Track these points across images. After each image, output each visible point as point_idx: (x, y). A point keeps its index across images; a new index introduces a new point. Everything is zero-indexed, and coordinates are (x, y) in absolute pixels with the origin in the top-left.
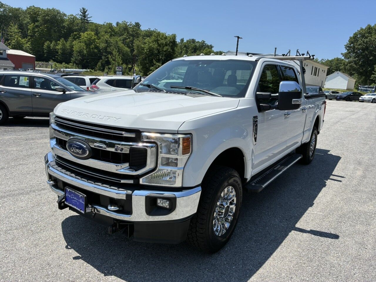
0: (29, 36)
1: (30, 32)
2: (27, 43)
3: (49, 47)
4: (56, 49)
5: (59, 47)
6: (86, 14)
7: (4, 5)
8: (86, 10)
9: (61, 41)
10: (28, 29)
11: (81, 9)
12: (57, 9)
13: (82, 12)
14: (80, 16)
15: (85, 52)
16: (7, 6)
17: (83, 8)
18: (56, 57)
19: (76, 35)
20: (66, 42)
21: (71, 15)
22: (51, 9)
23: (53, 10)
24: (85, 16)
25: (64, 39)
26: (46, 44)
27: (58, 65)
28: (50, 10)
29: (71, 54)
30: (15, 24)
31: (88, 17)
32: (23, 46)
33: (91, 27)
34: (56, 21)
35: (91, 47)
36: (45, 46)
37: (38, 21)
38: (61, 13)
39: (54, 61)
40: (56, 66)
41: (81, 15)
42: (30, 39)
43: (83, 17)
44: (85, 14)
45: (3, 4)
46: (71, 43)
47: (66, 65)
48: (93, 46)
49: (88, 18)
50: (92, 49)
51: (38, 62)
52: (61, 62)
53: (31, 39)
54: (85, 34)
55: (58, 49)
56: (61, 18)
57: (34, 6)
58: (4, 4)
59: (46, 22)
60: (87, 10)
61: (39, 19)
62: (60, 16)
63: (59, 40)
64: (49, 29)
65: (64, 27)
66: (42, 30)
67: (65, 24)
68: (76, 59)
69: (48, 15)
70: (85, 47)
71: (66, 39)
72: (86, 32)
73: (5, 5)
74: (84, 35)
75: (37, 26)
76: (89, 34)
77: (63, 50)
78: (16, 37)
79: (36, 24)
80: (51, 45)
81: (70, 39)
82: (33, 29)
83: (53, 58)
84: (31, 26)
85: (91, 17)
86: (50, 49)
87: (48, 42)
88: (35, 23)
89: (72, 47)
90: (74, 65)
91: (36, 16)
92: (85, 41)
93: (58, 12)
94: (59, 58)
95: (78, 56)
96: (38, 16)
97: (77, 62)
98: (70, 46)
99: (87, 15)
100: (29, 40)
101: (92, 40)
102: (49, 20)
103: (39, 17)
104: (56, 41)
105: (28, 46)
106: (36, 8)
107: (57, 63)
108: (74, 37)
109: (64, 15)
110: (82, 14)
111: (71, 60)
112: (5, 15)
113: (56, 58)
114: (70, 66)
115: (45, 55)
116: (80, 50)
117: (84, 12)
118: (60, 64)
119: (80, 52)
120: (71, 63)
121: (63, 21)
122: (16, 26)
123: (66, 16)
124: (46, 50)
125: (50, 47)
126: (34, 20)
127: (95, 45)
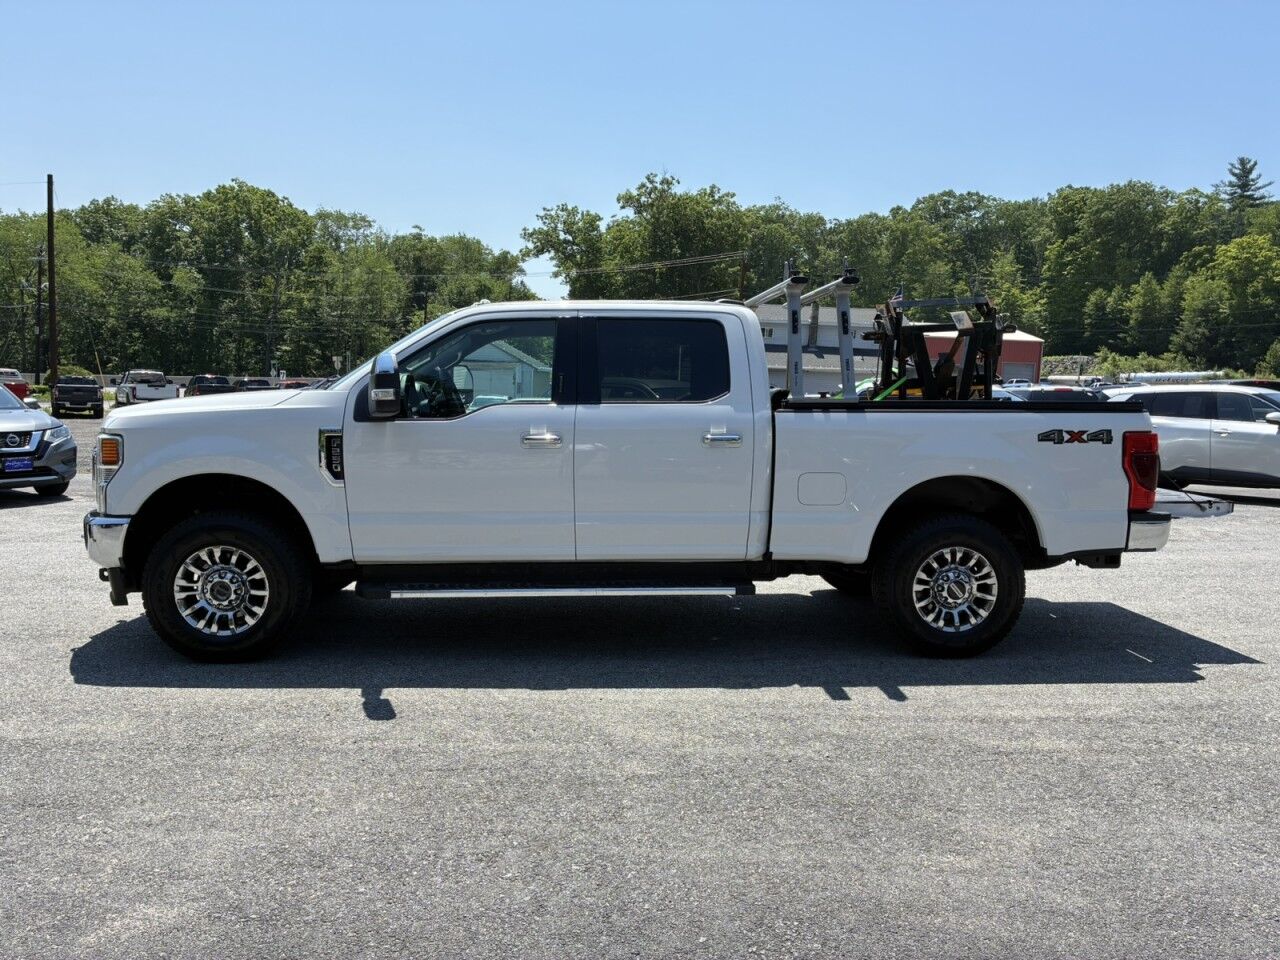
0: (1044, 280)
1: (1049, 268)
2: (1036, 302)
3: (1100, 307)
4: (1122, 311)
5: (1134, 302)
6: (1253, 176)
7: (985, 201)
8: (1252, 163)
9: (1143, 281)
10: (1045, 260)
11: (1232, 165)
12: (1143, 182)
13: (1237, 171)
14: (1229, 188)
15: (1225, 309)
16: (994, 200)
17: (1243, 162)
18: (1121, 335)
19: (1199, 255)
20: (1161, 282)
21: (1188, 193)
22: (1122, 184)
23: (1131, 186)
24: (1245, 186)
25: (1154, 274)
26: (1093, 298)
27: (1122, 360)
28: (1119, 189)
29: (1172, 321)
30: (1006, 250)
31: (1258, 185)
32: (1023, 313)
33: (1260, 219)
34: (1136, 221)
35: (1250, 290)
36: (1088, 304)
37: (1077, 230)
38: (1157, 190)
39: (1112, 349)
40: (1115, 366)
41: (1231, 184)
42: (1047, 287)
43: (1239, 191)
44: (1247, 177)
45: (983, 197)
46: (1178, 283)
47: (1151, 359)
48: (1258, 284)
49: (1259, 188)
50: (1255, 295)
51: (1062, 357)
52: (1132, 352)
53: (1050, 288)
54: (1232, 245)
55: (1131, 311)
56: (1154, 208)
57: (1070, 187)
58: (986, 196)
59: (1100, 227)
60: (1256, 164)
61: (1080, 224)
62: (1152, 202)
63: (1137, 282)
64: (1108, 251)
65: (1161, 234)
66: (1088, 257)
67: (1165, 226)
68: (1188, 339)
69: (1108, 207)
70: (1226, 294)
71: (1161, 275)
72: (1238, 240)
73: (988, 199)
74: (1229, 253)
75: (1073, 247)
76: (1249, 243)
77: (1147, 310)
78: (1007, 285)
79: (1071, 239)
80: (1109, 299)
81: (1177, 271)
82: (1060, 256)
83: (1110, 341)
84: (1051, 251)
85: (1270, 184)
86: (1104, 314)
87: (1099, 291)
88: (1065, 239)
89: (1178, 297)
90: (1178, 359)
91: (1072, 216)
92: (1230, 272)
93: (1147, 190)
94: (1128, 339)
95: (1198, 325)
96: (1079, 213)
97: (1190, 347)
98: (1171, 295)
99: (1253, 180)
100: (1044, 290)
101: (1256, 264)
102: (1111, 221)
103: (1082, 217)
104: (1126, 286)
105: (1037, 312)
106: (1077, 189)
107: (1121, 355)
108: (1190, 264)
109: (1167, 197)
110: (1234, 179)
111: (1170, 342)
112: (985, 229)
113: (1119, 338)
114: (1162, 364)
115: (1087, 334)
116: (1207, 305)
117: (1244, 173)
118: (1130, 359)
119: (1206, 312)
120: (1169, 351)
121: (1159, 215)
122: (1010, 256)
123: (1172, 198)
124: (1090, 316)
125: (1103, 308)
126: (1066, 228)
127: (1269, 281)
